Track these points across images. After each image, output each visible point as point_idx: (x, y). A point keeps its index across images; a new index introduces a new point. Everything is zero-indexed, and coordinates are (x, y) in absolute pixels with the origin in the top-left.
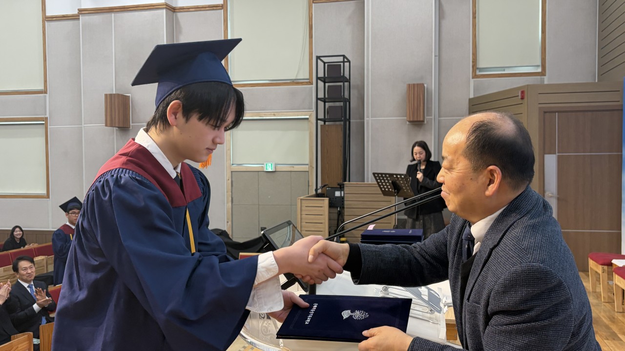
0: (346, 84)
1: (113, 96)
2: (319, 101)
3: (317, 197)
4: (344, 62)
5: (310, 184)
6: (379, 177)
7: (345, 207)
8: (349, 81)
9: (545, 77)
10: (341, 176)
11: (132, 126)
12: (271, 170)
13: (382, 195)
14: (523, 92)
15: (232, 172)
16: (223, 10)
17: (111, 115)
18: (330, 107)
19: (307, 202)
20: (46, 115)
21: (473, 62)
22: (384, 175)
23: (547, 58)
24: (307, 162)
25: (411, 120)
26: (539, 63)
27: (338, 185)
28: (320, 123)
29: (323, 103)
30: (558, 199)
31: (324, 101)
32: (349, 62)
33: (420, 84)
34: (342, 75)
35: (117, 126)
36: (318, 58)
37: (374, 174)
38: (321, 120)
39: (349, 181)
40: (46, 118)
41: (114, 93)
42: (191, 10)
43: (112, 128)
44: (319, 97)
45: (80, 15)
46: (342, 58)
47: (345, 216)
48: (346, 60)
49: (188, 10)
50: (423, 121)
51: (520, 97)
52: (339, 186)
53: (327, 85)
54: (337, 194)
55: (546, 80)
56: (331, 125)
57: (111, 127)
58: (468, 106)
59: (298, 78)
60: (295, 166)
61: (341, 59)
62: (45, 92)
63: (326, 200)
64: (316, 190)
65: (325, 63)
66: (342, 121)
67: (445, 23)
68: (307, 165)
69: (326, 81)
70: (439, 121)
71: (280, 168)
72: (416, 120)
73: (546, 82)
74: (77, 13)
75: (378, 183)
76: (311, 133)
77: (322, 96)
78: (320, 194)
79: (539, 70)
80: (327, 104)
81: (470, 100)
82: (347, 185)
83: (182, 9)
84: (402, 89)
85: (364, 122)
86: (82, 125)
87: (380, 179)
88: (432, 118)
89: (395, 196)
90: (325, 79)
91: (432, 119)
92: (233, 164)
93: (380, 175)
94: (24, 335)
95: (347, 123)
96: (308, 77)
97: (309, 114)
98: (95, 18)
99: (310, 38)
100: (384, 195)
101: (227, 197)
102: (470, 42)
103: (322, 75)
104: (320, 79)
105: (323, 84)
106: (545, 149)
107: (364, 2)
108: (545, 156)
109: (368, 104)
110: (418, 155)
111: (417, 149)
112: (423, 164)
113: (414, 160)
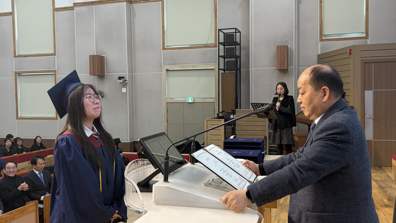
0: (237, 46)
1: (94, 56)
2: (220, 58)
3: (218, 119)
4: (236, 32)
5: (215, 111)
6: (255, 106)
7: (236, 125)
8: (240, 44)
9: (368, 40)
10: (234, 105)
11: (106, 75)
12: (191, 102)
13: (257, 117)
14: (350, 50)
15: (167, 103)
16: (161, 2)
17: (94, 69)
19: (211, 122)
20: (55, 68)
21: (320, 31)
22: (258, 105)
23: (369, 27)
24: (214, 96)
25: (279, 69)
26: (364, 30)
28: (221, 72)
29: (223, 59)
30: (374, 119)
31: (224, 57)
32: (240, 32)
33: (285, 46)
34: (235, 40)
35: (97, 75)
36: (220, 30)
37: (252, 104)
38: (221, 69)
39: (240, 109)
40: (55, 71)
41: (95, 54)
44: (220, 55)
45: (75, 7)
47: (236, 131)
48: (237, 31)
49: (140, 2)
50: (287, 70)
51: (348, 53)
52: (232, 112)
53: (226, 47)
54: (232, 116)
55: (369, 42)
56: (229, 73)
57: (94, 75)
58: (317, 60)
59: (208, 43)
60: (206, 99)
61: (234, 31)
62: (55, 55)
63: (223, 120)
64: (218, 115)
65: (224, 33)
66: (235, 70)
67: (301, 6)
68: (214, 98)
69: (225, 45)
70: (298, 69)
71: (197, 100)
72: (282, 69)
73: (368, 44)
74: (73, 6)
75: (254, 109)
76: (216, 78)
77: (223, 55)
78: (220, 116)
79: (364, 35)
80: (226, 60)
81: (318, 55)
82: (237, 111)
83: (136, 2)
84: (274, 49)
85: (249, 71)
87: (255, 107)
88: (293, 67)
89: (265, 118)
92: (167, 98)
93: (255, 105)
94: (33, 202)
95: (238, 71)
96: (214, 43)
97: (215, 66)
98: (84, 8)
99: (215, 18)
100: (258, 117)
101: (164, 119)
102: (318, 18)
103: (223, 41)
104: (221, 43)
105: (223, 46)
106: (365, 86)
108: (365, 91)
109: (252, 59)
110: (279, 90)
111: (279, 86)
112: (282, 97)
113: (277, 94)
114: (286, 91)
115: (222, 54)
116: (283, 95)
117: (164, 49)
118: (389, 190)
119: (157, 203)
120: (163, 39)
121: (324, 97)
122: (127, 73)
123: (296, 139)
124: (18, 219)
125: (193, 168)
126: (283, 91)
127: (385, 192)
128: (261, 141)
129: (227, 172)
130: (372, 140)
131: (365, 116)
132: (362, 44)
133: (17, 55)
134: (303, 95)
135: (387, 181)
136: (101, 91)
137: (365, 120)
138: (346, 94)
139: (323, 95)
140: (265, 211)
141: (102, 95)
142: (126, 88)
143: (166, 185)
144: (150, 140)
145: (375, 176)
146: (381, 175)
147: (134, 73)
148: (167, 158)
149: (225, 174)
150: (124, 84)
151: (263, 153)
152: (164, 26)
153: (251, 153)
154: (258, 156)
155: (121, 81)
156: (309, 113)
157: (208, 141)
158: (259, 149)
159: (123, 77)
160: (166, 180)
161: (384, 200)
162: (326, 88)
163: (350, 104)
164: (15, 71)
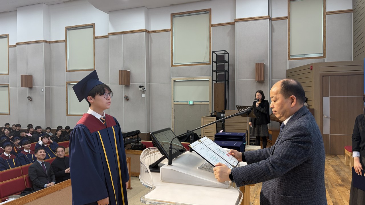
0: (226, 64)
2: (213, 72)
3: (211, 117)
4: (225, 54)
5: (210, 111)
7: (225, 121)
8: (228, 62)
10: (223, 107)
11: (131, 84)
12: (192, 104)
14: (311, 67)
15: (174, 105)
16: (170, 32)
17: (122, 80)
18: (218, 75)
19: (206, 119)
21: (288, 52)
22: (241, 107)
23: (326, 49)
24: (208, 100)
25: (258, 80)
26: (322, 52)
27: (222, 111)
28: (214, 82)
29: (216, 73)
30: (330, 119)
31: (216, 72)
32: (228, 53)
33: (262, 63)
34: (224, 59)
35: (124, 84)
36: (213, 52)
37: (237, 106)
38: (214, 80)
41: (123, 70)
42: (157, 32)
43: (122, 85)
44: (213, 70)
45: (109, 36)
46: (224, 51)
47: (225, 126)
48: (226, 53)
49: (155, 32)
50: (264, 81)
51: (310, 69)
53: (217, 64)
54: (222, 115)
55: (326, 60)
56: (220, 83)
58: (286, 74)
59: (205, 61)
60: (203, 102)
61: (224, 52)
63: (215, 118)
64: (211, 114)
65: (216, 54)
66: (224, 81)
67: (274, 34)
68: (208, 102)
70: (272, 80)
71: (196, 103)
72: (260, 80)
73: (326, 61)
74: (107, 35)
75: (238, 110)
76: (210, 87)
77: (216, 70)
78: (213, 115)
79: (322, 55)
80: (218, 73)
81: (287, 71)
82: (226, 111)
83: (153, 32)
84: (254, 66)
85: (235, 81)
87: (239, 109)
88: (268, 79)
89: (247, 117)
90: (216, 62)
92: (174, 101)
93: (239, 107)
95: (227, 82)
96: (209, 61)
97: (209, 78)
98: (115, 37)
99: (210, 43)
100: (242, 116)
101: (172, 116)
102: (287, 43)
103: (215, 60)
104: (214, 62)
105: (215, 64)
106: (323, 94)
107: (235, 26)
108: (323, 97)
109: (237, 73)
110: (258, 97)
111: (258, 94)
112: (260, 101)
113: (256, 99)
114: (263, 97)
115: (214, 69)
116: (261, 100)
117: (172, 65)
118: (343, 173)
119: (163, 181)
120: (172, 58)
121: (292, 103)
122: (146, 83)
123: (270, 132)
124: (66, 188)
125: (190, 155)
126: (260, 97)
127: (339, 174)
128: (242, 135)
129: (216, 159)
130: (329, 135)
131: (324, 117)
132: (320, 62)
133: (68, 70)
134: (275, 102)
135: (340, 166)
136: (127, 96)
137: (324, 119)
138: (308, 100)
139: (291, 102)
140: (245, 188)
141: (128, 99)
142: (144, 94)
143: (170, 167)
144: (159, 134)
145: (332, 162)
146: (336, 161)
147: (150, 83)
148: (171, 148)
149: (214, 160)
150: (143, 91)
151: (244, 144)
152: (172, 49)
153: (235, 144)
154: (241, 146)
155: (141, 89)
156: (280, 115)
157: (204, 133)
158: (241, 141)
159: (143, 86)
160: (170, 164)
161: (339, 181)
162: (293, 97)
163: (312, 107)
164: (66, 81)
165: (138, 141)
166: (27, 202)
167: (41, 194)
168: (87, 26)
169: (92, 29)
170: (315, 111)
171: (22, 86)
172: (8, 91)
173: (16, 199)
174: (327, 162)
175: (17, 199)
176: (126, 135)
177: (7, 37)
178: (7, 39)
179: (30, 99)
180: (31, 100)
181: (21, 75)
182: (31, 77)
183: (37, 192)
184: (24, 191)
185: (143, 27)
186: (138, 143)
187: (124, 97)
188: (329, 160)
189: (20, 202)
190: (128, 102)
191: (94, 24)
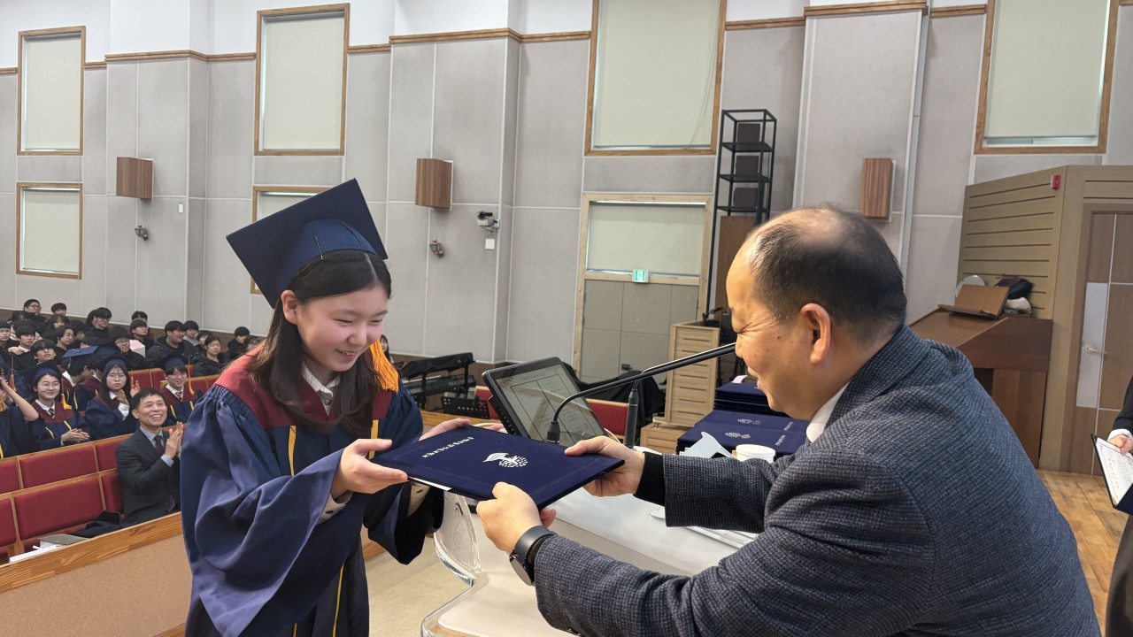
0: (766, 154)
1: (428, 162)
2: (721, 180)
3: (704, 325)
4: (765, 121)
5: (700, 306)
8: (772, 150)
9: (1103, 155)
11: (453, 206)
12: (643, 281)
14: (1057, 178)
15: (586, 280)
16: (589, 41)
17: (424, 190)
18: (737, 189)
19: (687, 332)
21: (978, 127)
23: (1109, 123)
24: (698, 272)
26: (1095, 130)
28: (721, 213)
29: (728, 183)
30: (1105, 357)
31: (731, 179)
32: (774, 120)
33: (885, 159)
34: (760, 139)
35: (431, 204)
36: (725, 113)
38: (722, 208)
41: (431, 157)
42: (544, 39)
43: (425, 208)
44: (721, 173)
45: (392, 46)
46: (762, 113)
48: (768, 117)
49: (542, 40)
50: (886, 218)
51: (1051, 186)
53: (737, 154)
55: (1105, 160)
56: (740, 217)
57: (424, 204)
58: (963, 199)
59: (694, 144)
60: (680, 278)
61: (760, 116)
62: (340, 152)
63: (716, 332)
64: (705, 316)
65: (736, 122)
66: (755, 212)
67: (933, 63)
68: (698, 276)
69: (736, 149)
70: (913, 218)
71: (656, 279)
72: (873, 215)
73: (1103, 164)
74: (388, 43)
76: (706, 228)
77: (729, 172)
78: (710, 321)
79: (1095, 143)
80: (735, 185)
81: (968, 188)
83: (532, 38)
84: (857, 165)
86: (385, 201)
90: (734, 146)
91: (900, 215)
92: (588, 269)
96: (709, 142)
97: (706, 200)
98: (413, 50)
99: (716, 83)
101: (576, 315)
102: (975, 94)
103: (731, 140)
104: (726, 145)
105: (730, 153)
106: (1090, 270)
107: (804, 31)
108: (1088, 284)
109: (799, 188)
115: (726, 170)
117: (588, 152)
120: (589, 130)
121: (814, 342)
122: (499, 205)
130: (1095, 410)
131: (1083, 349)
132: (1086, 164)
133: (260, 149)
136: (439, 241)
137: (1083, 358)
138: (1034, 289)
141: (441, 252)
142: (493, 241)
144: (518, 379)
145: (1099, 501)
147: (514, 207)
150: (491, 230)
152: (592, 99)
155: (485, 222)
157: (676, 377)
159: (490, 215)
163: (1044, 315)
164: (253, 185)
165: (467, 386)
166: (98, 557)
167: (143, 537)
168: (326, 11)
169: (341, 21)
170: (1055, 327)
171: (119, 193)
172: (78, 206)
173: (62, 547)
174: (1082, 499)
175: (65, 547)
176: (430, 365)
177: (79, 36)
178: (77, 42)
179: (144, 234)
180: (146, 239)
181: (118, 158)
182: (147, 167)
183: (131, 530)
184: (97, 520)
185: (501, 23)
186: (466, 393)
187: (428, 246)
188: (1090, 494)
189: (75, 556)
190: (441, 264)
191: (349, 4)
